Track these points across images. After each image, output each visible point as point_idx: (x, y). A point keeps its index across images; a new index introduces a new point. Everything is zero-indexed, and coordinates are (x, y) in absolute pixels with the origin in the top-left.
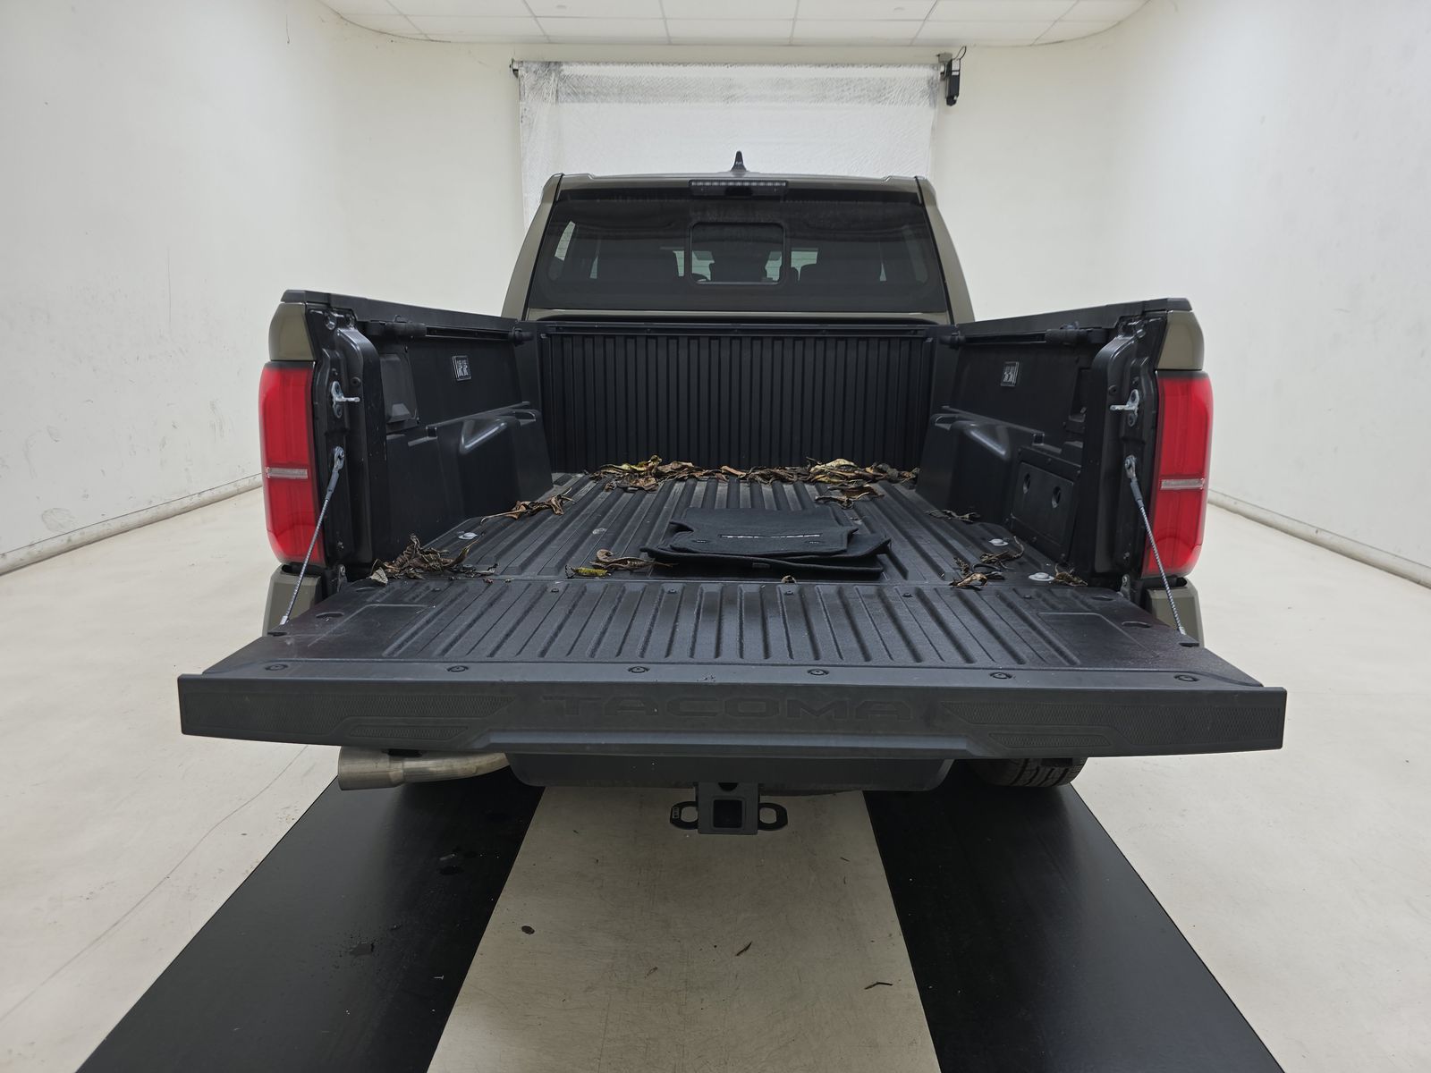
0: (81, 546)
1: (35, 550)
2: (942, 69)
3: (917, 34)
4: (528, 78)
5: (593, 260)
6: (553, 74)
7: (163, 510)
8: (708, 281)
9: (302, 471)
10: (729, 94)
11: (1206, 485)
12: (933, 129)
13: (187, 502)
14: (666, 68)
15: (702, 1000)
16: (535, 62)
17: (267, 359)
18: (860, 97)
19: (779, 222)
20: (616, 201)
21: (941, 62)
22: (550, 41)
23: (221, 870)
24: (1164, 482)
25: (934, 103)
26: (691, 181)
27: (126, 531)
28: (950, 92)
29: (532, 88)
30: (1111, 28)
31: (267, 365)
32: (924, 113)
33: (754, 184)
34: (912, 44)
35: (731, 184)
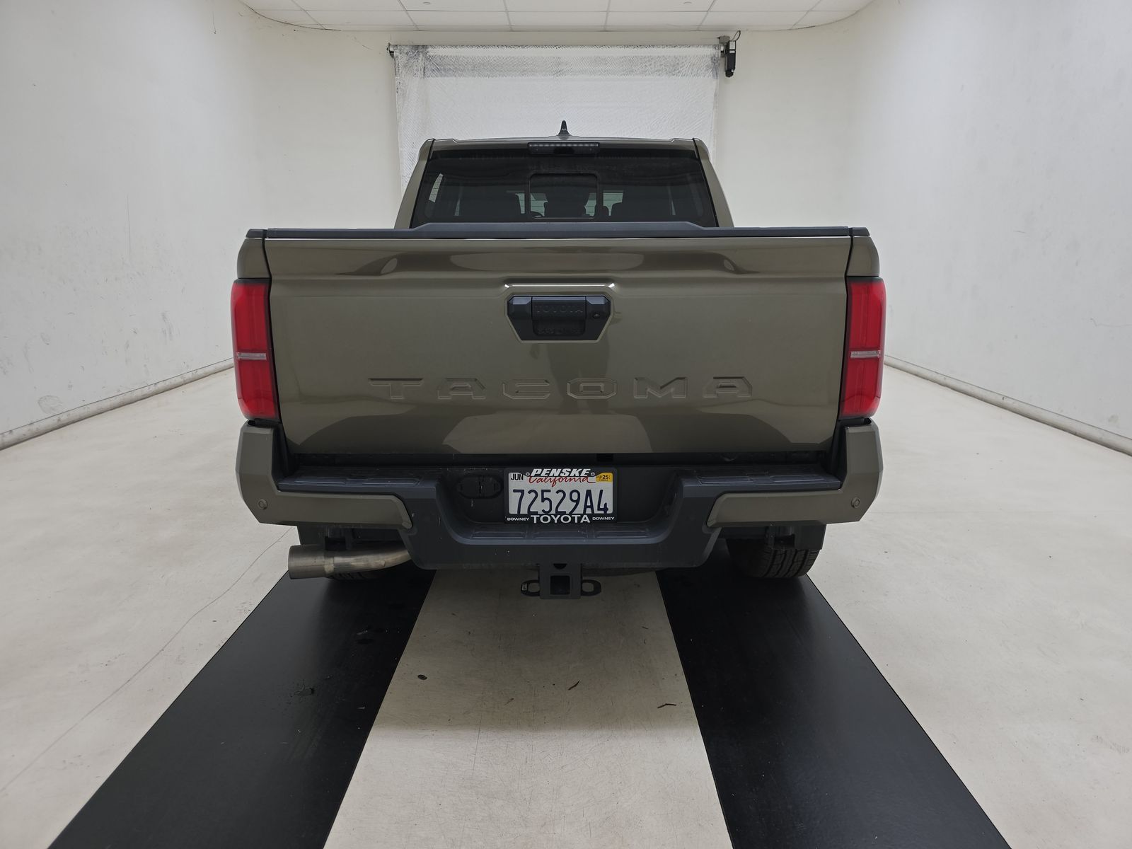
0: (68, 424)
1: (34, 428)
2: (722, 49)
3: (703, 21)
4: (401, 58)
5: (457, 201)
6: (421, 55)
7: (128, 397)
8: (542, 217)
9: (262, 354)
10: (558, 69)
11: (882, 354)
12: (715, 95)
13: (146, 391)
14: (509, 49)
15: (545, 717)
16: (406, 46)
17: (235, 277)
18: (659, 71)
19: (594, 172)
20: (473, 159)
21: (721, 43)
22: (418, 29)
23: (200, 645)
24: (852, 353)
25: (716, 76)
26: (529, 143)
27: (101, 413)
28: (728, 66)
29: (405, 66)
30: (849, 17)
31: (236, 282)
32: (709, 83)
33: (575, 145)
34: (698, 29)
35: (558, 145)
